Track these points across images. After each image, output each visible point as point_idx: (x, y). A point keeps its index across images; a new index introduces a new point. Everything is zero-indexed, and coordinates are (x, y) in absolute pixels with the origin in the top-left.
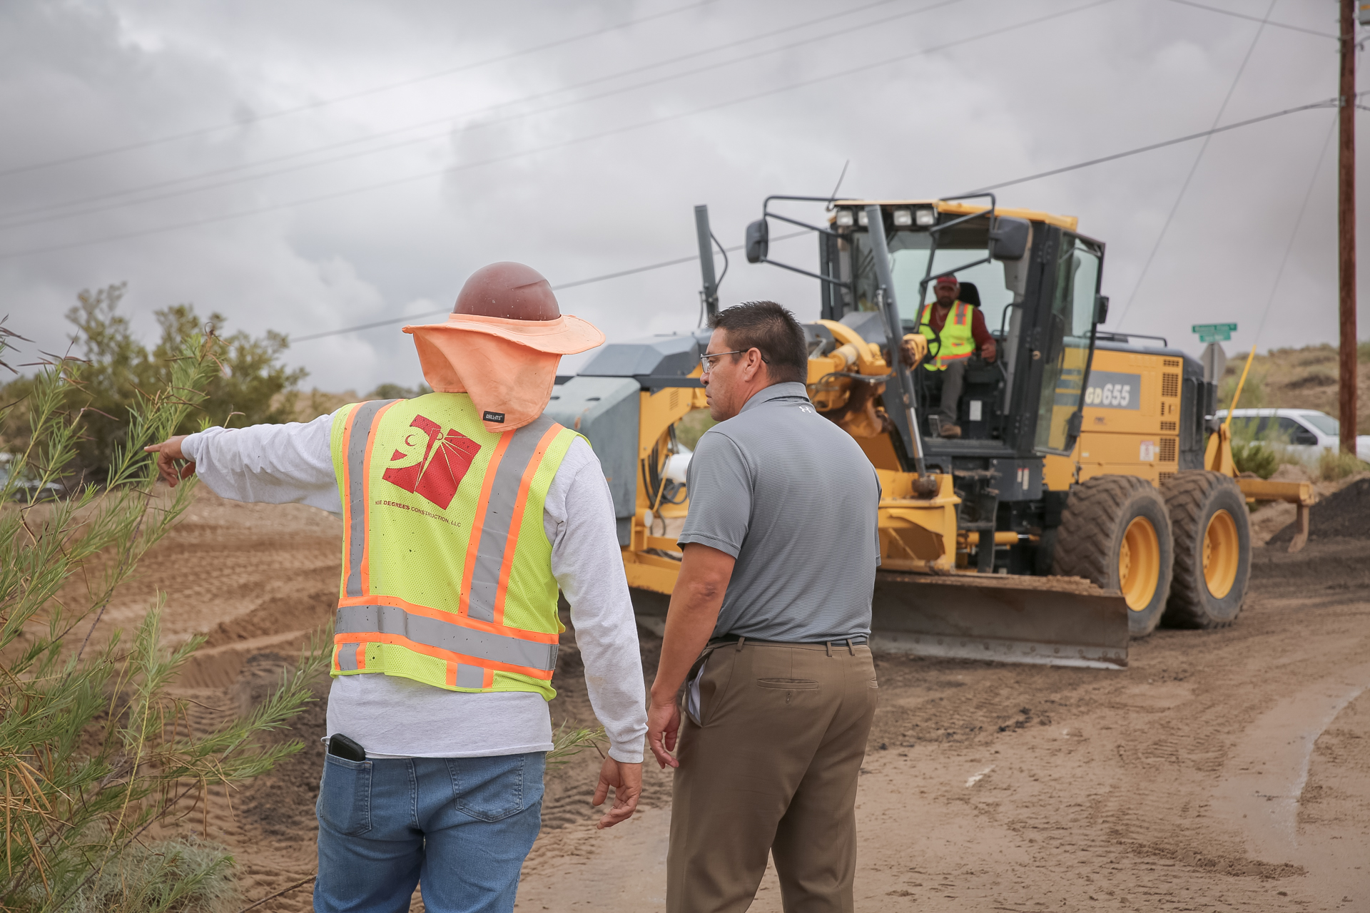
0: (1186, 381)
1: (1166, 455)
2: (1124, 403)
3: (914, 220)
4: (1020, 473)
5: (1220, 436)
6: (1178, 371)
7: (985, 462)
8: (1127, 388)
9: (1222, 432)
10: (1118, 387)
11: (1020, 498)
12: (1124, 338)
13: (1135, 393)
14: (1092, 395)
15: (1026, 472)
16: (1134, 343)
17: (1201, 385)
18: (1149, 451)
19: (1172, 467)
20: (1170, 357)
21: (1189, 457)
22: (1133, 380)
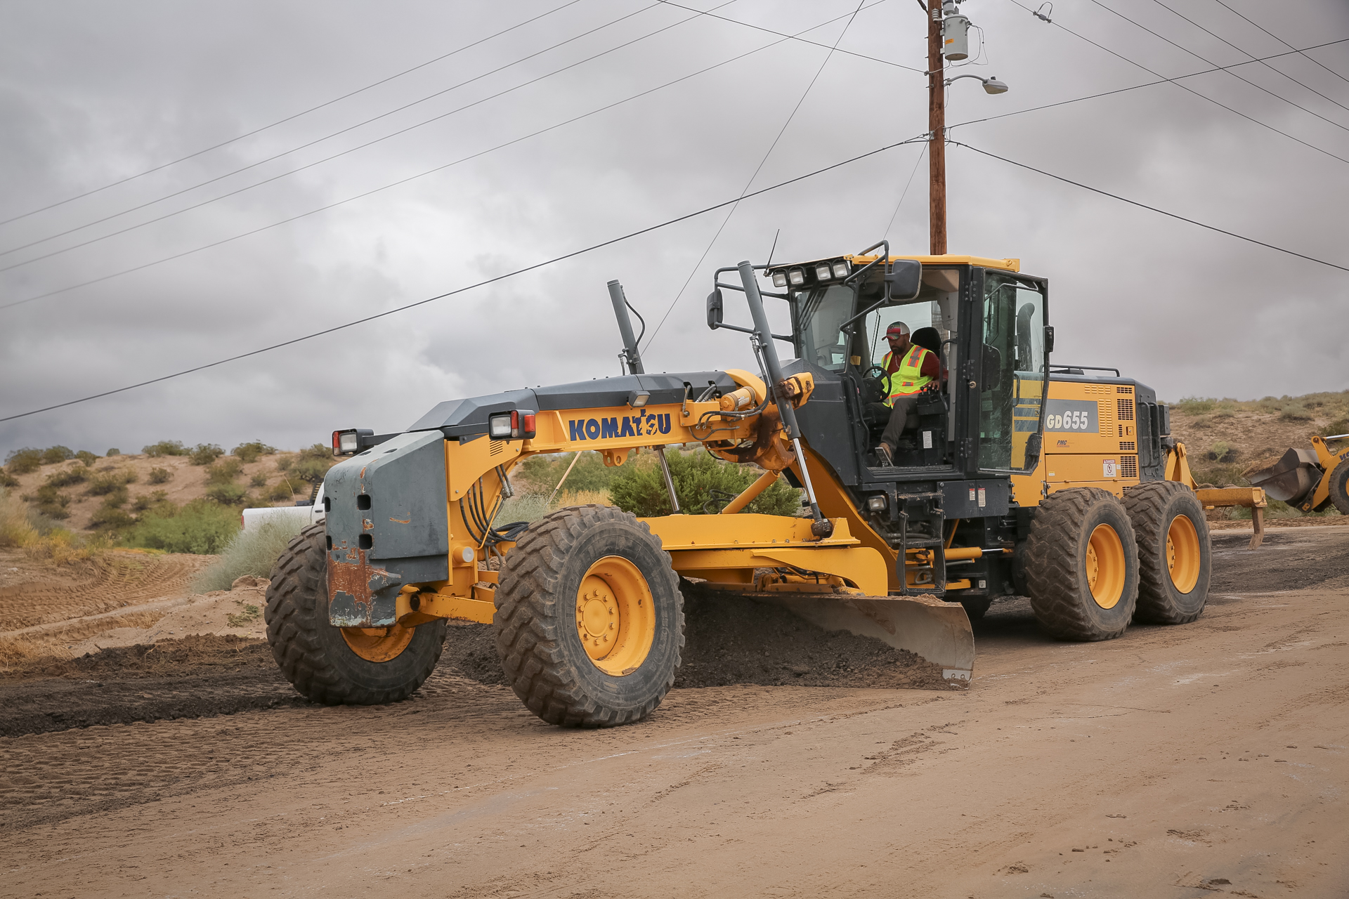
0: (1139, 404)
1: (1127, 471)
2: (1084, 427)
3: (832, 274)
4: (972, 494)
5: (1177, 454)
6: (1132, 397)
7: (933, 484)
8: (1085, 414)
9: (1178, 450)
10: (1077, 413)
11: (976, 515)
12: (1079, 370)
13: (1093, 418)
14: (1051, 421)
15: (982, 493)
16: (1088, 374)
17: (1153, 408)
18: (1112, 469)
19: (1134, 482)
20: (1124, 385)
21: (1149, 471)
22: (1090, 407)
